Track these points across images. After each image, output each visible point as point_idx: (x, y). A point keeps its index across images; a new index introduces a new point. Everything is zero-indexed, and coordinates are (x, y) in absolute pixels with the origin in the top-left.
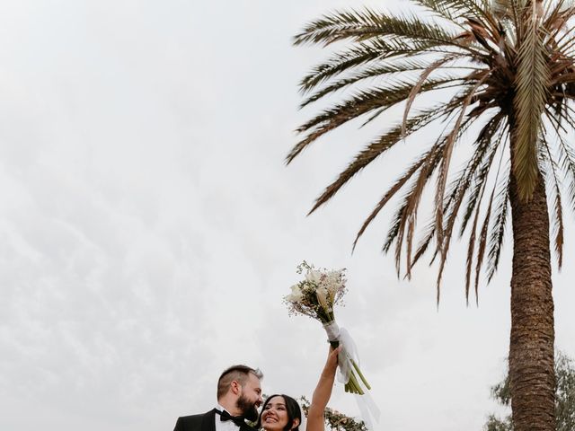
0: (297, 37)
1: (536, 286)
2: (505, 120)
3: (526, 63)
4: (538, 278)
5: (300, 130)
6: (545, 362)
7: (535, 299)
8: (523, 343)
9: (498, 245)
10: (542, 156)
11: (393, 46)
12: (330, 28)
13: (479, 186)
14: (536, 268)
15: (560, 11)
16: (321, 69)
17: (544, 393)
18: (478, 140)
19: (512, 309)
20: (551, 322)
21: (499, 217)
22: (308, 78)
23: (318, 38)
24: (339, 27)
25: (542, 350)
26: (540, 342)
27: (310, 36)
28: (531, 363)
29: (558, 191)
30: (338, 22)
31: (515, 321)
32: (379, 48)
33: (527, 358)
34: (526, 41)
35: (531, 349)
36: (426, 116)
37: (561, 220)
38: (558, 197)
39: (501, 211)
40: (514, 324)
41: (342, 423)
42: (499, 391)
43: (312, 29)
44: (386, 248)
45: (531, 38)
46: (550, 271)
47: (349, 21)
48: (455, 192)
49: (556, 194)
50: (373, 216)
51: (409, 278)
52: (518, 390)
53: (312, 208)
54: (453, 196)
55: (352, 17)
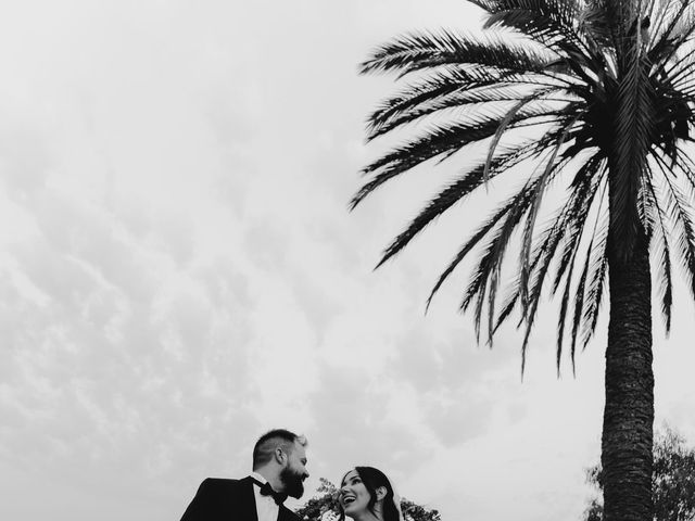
0: (366, 64)
1: (634, 357)
2: (604, 162)
3: (628, 100)
4: (636, 349)
5: (366, 171)
6: (642, 445)
7: (633, 373)
8: (617, 423)
9: (595, 304)
10: (649, 201)
11: (476, 77)
12: (403, 54)
13: (575, 236)
14: (635, 337)
15: (670, 38)
16: (393, 102)
17: (639, 481)
18: (573, 185)
19: (606, 384)
20: (651, 399)
21: (597, 271)
22: (377, 114)
23: (389, 65)
24: (414, 53)
25: (639, 431)
26: (637, 423)
27: (379, 64)
28: (626, 447)
29: (666, 242)
30: (412, 47)
31: (610, 397)
32: (460, 79)
33: (622, 440)
34: (629, 75)
35: (627, 431)
36: (514, 154)
37: (669, 277)
38: (666, 251)
39: (600, 266)
40: (608, 401)
41: (410, 512)
42: (597, 474)
43: (383, 56)
44: (465, 306)
45: (635, 71)
46: (651, 341)
47: (426, 46)
48: (546, 243)
49: (664, 247)
50: (450, 270)
51: (491, 346)
52: (611, 476)
53: (379, 261)
54: (544, 248)
55: (429, 41)
